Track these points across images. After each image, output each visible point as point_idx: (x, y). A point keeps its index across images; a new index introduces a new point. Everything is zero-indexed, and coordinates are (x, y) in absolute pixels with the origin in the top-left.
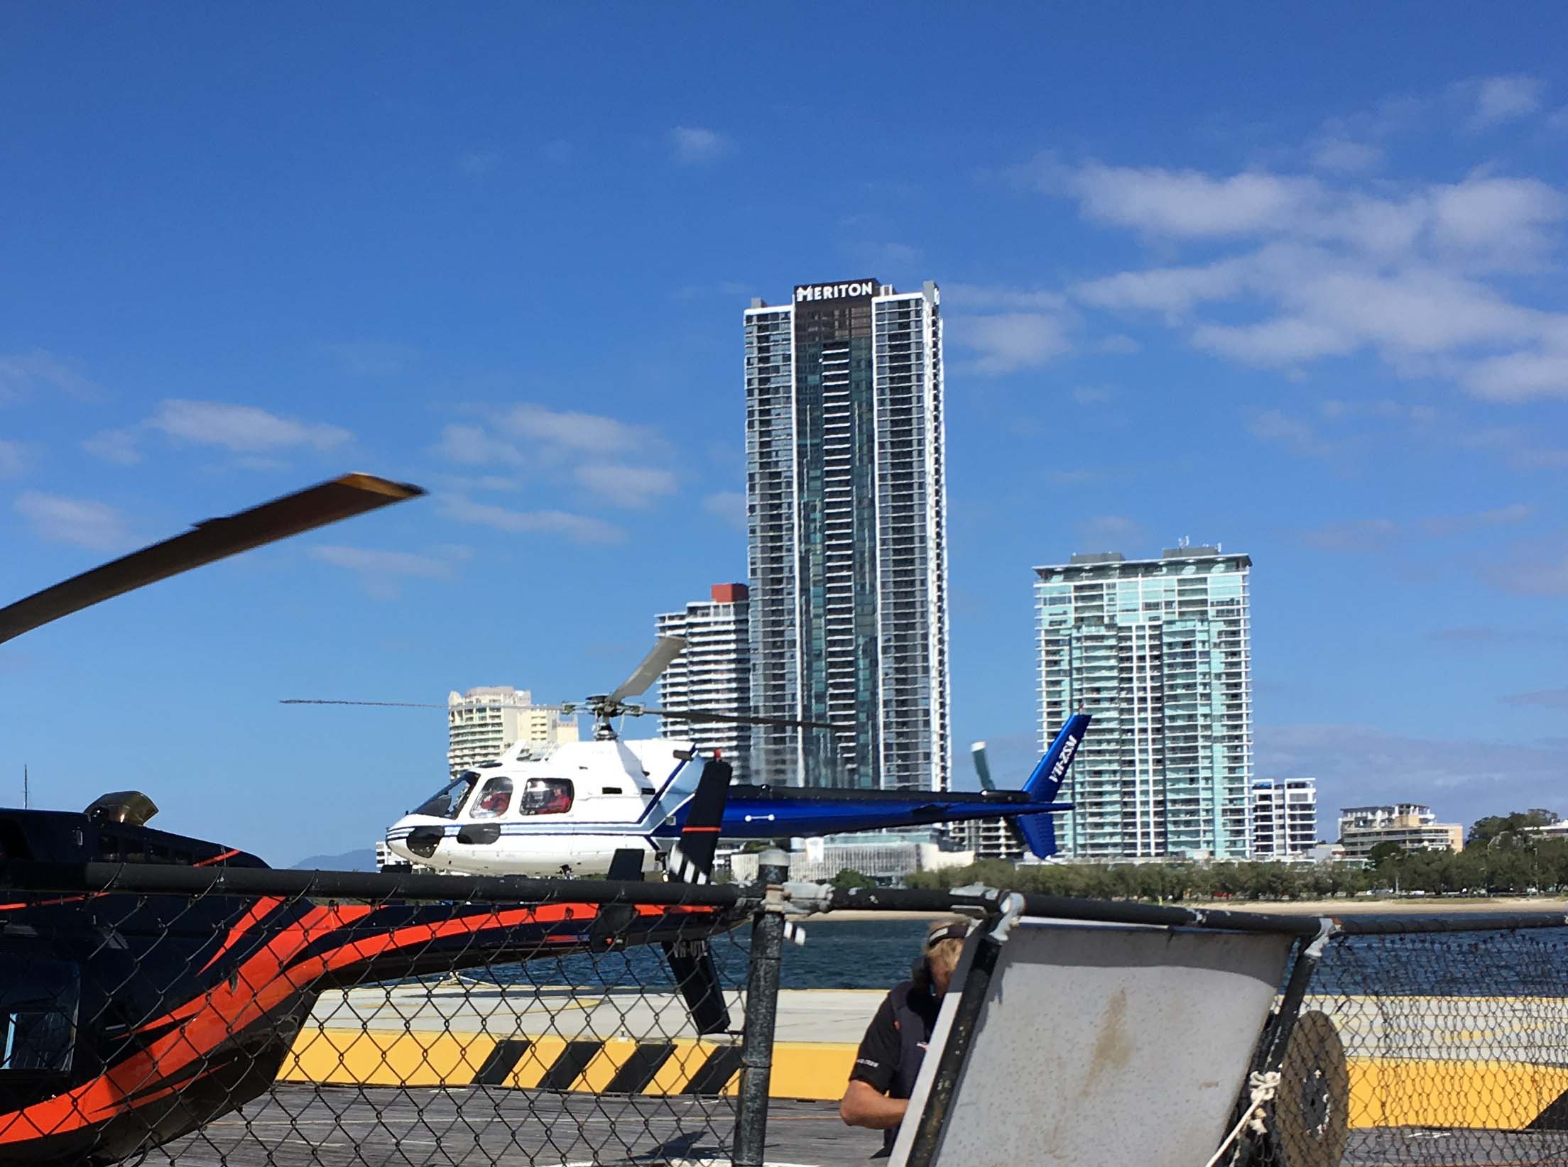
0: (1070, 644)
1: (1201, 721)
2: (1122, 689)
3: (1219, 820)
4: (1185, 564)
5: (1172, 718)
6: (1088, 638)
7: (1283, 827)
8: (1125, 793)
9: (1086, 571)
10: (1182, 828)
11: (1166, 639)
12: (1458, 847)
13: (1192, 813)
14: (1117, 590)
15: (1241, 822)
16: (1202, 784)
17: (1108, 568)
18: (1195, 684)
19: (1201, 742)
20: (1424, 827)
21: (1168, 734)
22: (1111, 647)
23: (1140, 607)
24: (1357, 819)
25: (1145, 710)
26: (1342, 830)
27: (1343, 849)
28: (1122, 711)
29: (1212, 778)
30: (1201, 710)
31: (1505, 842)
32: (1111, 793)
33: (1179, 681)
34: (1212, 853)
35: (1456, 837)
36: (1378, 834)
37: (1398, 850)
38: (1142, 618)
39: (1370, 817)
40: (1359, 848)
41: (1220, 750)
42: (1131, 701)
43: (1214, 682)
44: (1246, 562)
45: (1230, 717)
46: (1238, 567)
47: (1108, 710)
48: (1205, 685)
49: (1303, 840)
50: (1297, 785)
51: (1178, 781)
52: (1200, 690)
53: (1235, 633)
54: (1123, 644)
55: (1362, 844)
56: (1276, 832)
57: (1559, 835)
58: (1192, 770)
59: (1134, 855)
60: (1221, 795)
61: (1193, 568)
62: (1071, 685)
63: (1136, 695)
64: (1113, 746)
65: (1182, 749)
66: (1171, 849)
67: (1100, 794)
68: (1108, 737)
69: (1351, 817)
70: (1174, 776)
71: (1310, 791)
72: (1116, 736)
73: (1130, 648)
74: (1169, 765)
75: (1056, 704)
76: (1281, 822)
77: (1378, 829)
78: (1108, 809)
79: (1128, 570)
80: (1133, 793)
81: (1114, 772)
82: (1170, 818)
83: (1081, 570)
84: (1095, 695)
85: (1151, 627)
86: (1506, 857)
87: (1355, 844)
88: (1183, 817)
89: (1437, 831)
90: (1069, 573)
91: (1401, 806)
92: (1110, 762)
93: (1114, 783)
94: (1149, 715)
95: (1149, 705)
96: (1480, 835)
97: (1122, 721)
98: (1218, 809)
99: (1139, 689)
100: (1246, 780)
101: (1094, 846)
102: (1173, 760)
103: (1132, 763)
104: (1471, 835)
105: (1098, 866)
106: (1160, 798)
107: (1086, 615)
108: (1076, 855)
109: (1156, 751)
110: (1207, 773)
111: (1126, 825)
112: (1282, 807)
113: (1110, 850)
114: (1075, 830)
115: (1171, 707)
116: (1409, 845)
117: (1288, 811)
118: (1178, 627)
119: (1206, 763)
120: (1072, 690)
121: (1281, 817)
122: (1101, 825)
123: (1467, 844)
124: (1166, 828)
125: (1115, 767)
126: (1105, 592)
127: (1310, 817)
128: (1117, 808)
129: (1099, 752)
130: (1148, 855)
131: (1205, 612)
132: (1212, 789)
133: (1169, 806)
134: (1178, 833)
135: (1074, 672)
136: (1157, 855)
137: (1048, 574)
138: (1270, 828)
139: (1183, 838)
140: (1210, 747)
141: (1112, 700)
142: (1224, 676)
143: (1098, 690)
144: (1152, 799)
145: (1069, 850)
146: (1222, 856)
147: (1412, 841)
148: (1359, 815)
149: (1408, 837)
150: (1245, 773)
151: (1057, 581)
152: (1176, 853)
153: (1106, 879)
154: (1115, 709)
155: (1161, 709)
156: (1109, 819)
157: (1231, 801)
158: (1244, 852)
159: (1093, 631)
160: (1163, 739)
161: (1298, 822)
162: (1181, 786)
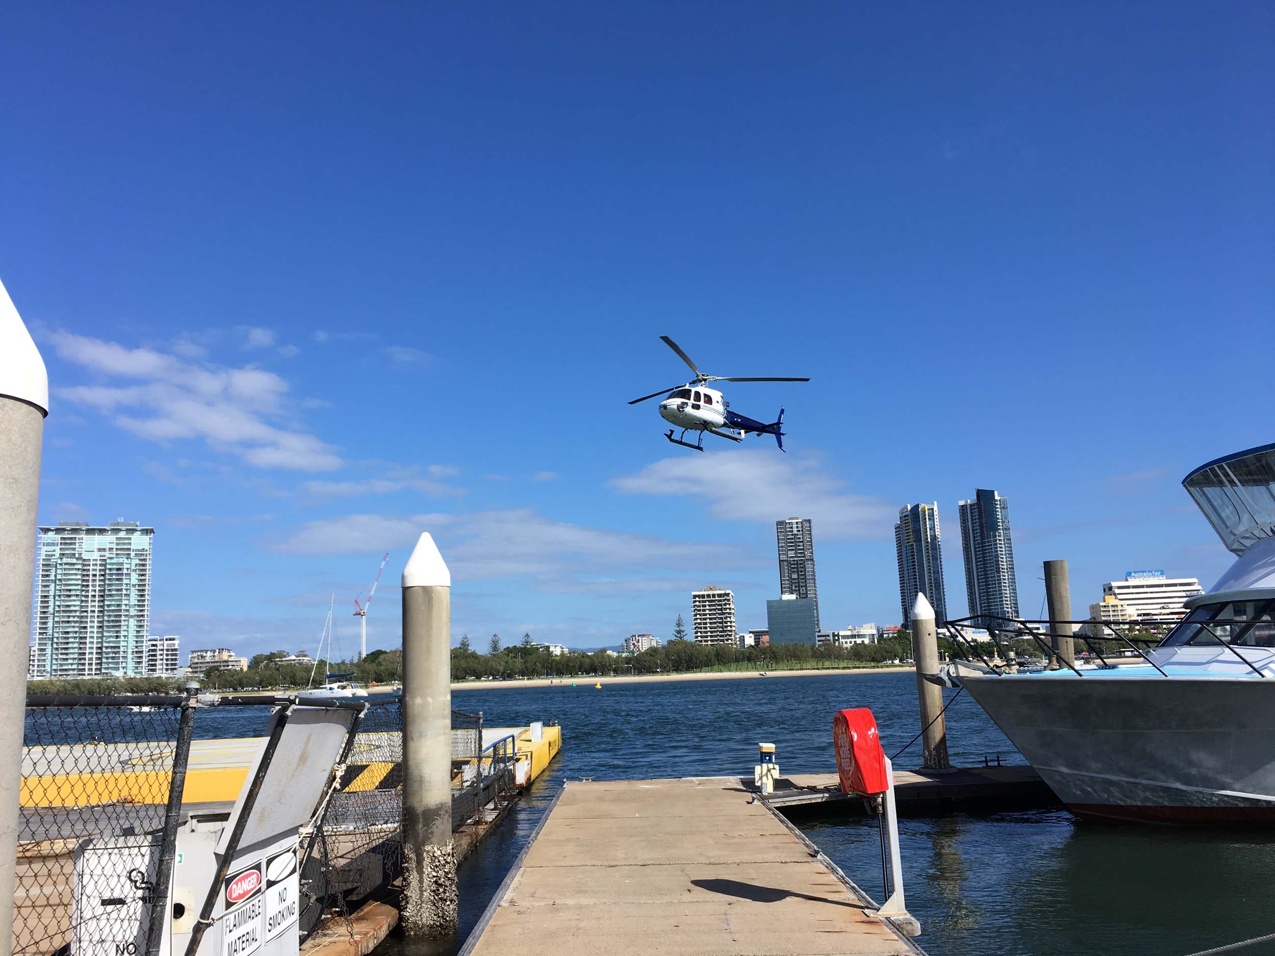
0: (56, 567)
1: (123, 607)
2: (83, 591)
3: (130, 656)
4: (120, 530)
5: (108, 606)
6: (66, 564)
7: (162, 660)
8: (81, 643)
9: (67, 530)
10: (110, 660)
11: (108, 567)
12: (245, 669)
13: (116, 653)
14: (84, 541)
15: (141, 657)
16: (122, 638)
17: (81, 530)
18: (122, 589)
19: (123, 618)
20: (230, 659)
21: (106, 613)
22: (79, 569)
23: (96, 550)
24: (198, 656)
25: (95, 601)
26: (191, 661)
27: (191, 670)
28: (82, 601)
29: (127, 636)
30: (124, 602)
31: (266, 667)
32: (73, 643)
33: (114, 587)
34: (125, 673)
35: (244, 664)
36: (209, 662)
37: (218, 670)
38: (96, 555)
39: (204, 654)
40: (199, 670)
41: (133, 622)
42: (87, 596)
43: (132, 588)
44: (152, 531)
45: (139, 606)
46: (147, 533)
47: (75, 600)
48: (127, 590)
49: (172, 667)
50: (170, 640)
51: (110, 637)
52: (124, 592)
53: (143, 565)
54: (85, 568)
55: (200, 667)
56: (158, 662)
57: (290, 662)
58: (117, 632)
59: (84, 675)
60: (132, 644)
61: (125, 532)
62: (55, 587)
63: (90, 594)
64: (76, 619)
65: (113, 621)
66: (103, 671)
67: (67, 643)
68: (74, 614)
69: (195, 655)
70: (108, 634)
71: (176, 642)
72: (78, 614)
73: (89, 570)
74: (105, 629)
75: (46, 596)
76: (162, 657)
77: (208, 660)
78: (71, 651)
79: (90, 531)
80: (85, 643)
81: (76, 632)
82: (104, 655)
83: (64, 530)
84: (68, 593)
85: (100, 560)
86: (268, 672)
87: (197, 668)
88: (111, 655)
89: (235, 661)
90: (58, 531)
91: (219, 649)
92: (74, 627)
93: (75, 638)
94: (97, 604)
95: (97, 599)
96: (255, 663)
97: (82, 607)
98: (130, 651)
99: (92, 590)
100: (145, 636)
101: (61, 670)
102: (108, 627)
103: (85, 628)
104: (251, 662)
105: (65, 681)
106: (100, 646)
107: (67, 552)
108: (51, 675)
109: (99, 622)
110: (126, 633)
111: (80, 659)
112: (162, 650)
113: (71, 672)
114: (52, 662)
115: (108, 600)
116: (223, 668)
117: (165, 652)
118: (115, 561)
119: (125, 628)
120: (55, 590)
121: (161, 655)
122: (67, 659)
123: (249, 667)
124: (101, 660)
125: (77, 629)
126: (77, 541)
127: (176, 655)
128: (76, 651)
129: (68, 622)
130: (92, 674)
131: (129, 554)
132: (127, 641)
133: (104, 650)
134: (108, 663)
135: (57, 581)
136: (95, 674)
137: (46, 531)
138: (156, 660)
139: (111, 665)
140: (128, 621)
141: (77, 595)
142: (137, 586)
143: (70, 590)
144: (95, 646)
145: (48, 672)
146: (131, 674)
147: (224, 666)
148: (199, 654)
149: (222, 664)
150: (145, 633)
151: (51, 535)
152: (107, 673)
153: (69, 687)
154: (79, 600)
155: (103, 601)
156: (71, 656)
157: (137, 647)
158: (142, 672)
159: (69, 561)
160: (103, 616)
161: (170, 657)
162: (112, 639)
